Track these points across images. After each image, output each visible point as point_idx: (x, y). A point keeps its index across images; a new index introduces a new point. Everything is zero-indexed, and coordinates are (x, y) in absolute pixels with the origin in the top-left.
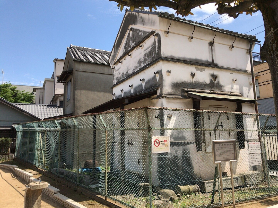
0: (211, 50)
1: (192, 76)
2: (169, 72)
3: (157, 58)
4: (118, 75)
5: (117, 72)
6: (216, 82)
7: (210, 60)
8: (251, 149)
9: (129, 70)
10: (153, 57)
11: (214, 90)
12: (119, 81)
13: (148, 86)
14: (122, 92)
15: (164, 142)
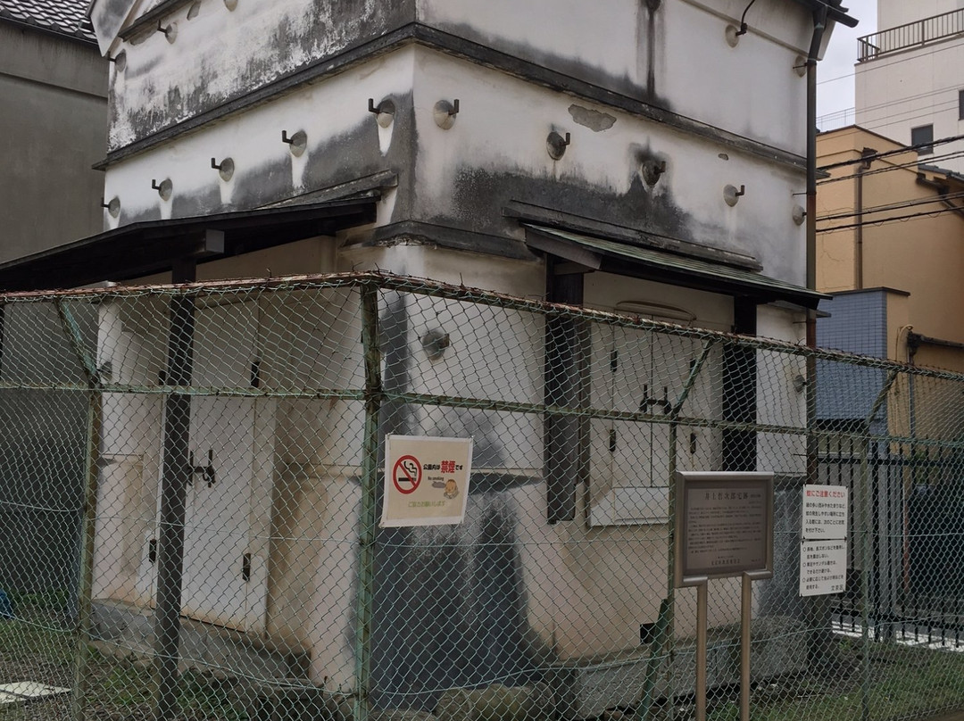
0: (646, 30)
1: (554, 145)
2: (451, 109)
3: (386, 27)
4: (145, 98)
5: (137, 83)
6: (656, 190)
7: (639, 80)
8: (813, 517)
9: (215, 76)
10: (365, 18)
11: (641, 228)
12: (145, 130)
13: (326, 172)
14: (161, 195)
15: (444, 470)
